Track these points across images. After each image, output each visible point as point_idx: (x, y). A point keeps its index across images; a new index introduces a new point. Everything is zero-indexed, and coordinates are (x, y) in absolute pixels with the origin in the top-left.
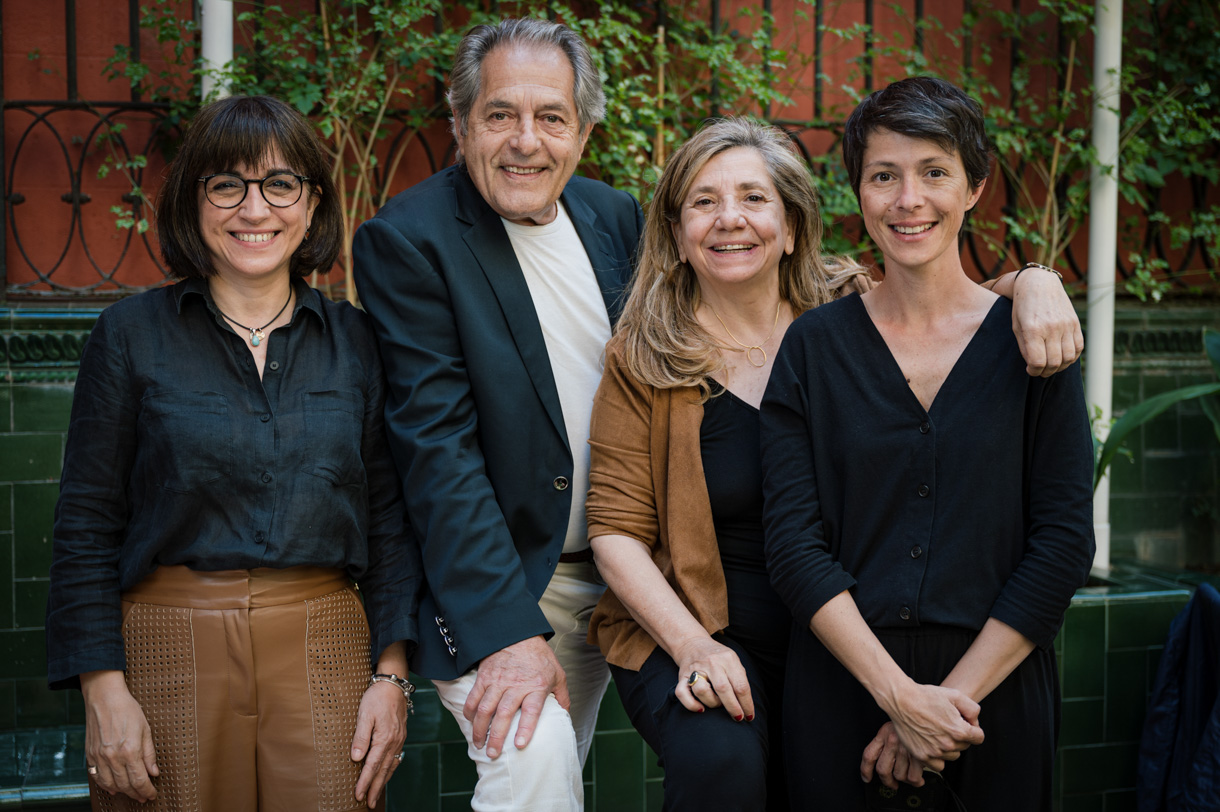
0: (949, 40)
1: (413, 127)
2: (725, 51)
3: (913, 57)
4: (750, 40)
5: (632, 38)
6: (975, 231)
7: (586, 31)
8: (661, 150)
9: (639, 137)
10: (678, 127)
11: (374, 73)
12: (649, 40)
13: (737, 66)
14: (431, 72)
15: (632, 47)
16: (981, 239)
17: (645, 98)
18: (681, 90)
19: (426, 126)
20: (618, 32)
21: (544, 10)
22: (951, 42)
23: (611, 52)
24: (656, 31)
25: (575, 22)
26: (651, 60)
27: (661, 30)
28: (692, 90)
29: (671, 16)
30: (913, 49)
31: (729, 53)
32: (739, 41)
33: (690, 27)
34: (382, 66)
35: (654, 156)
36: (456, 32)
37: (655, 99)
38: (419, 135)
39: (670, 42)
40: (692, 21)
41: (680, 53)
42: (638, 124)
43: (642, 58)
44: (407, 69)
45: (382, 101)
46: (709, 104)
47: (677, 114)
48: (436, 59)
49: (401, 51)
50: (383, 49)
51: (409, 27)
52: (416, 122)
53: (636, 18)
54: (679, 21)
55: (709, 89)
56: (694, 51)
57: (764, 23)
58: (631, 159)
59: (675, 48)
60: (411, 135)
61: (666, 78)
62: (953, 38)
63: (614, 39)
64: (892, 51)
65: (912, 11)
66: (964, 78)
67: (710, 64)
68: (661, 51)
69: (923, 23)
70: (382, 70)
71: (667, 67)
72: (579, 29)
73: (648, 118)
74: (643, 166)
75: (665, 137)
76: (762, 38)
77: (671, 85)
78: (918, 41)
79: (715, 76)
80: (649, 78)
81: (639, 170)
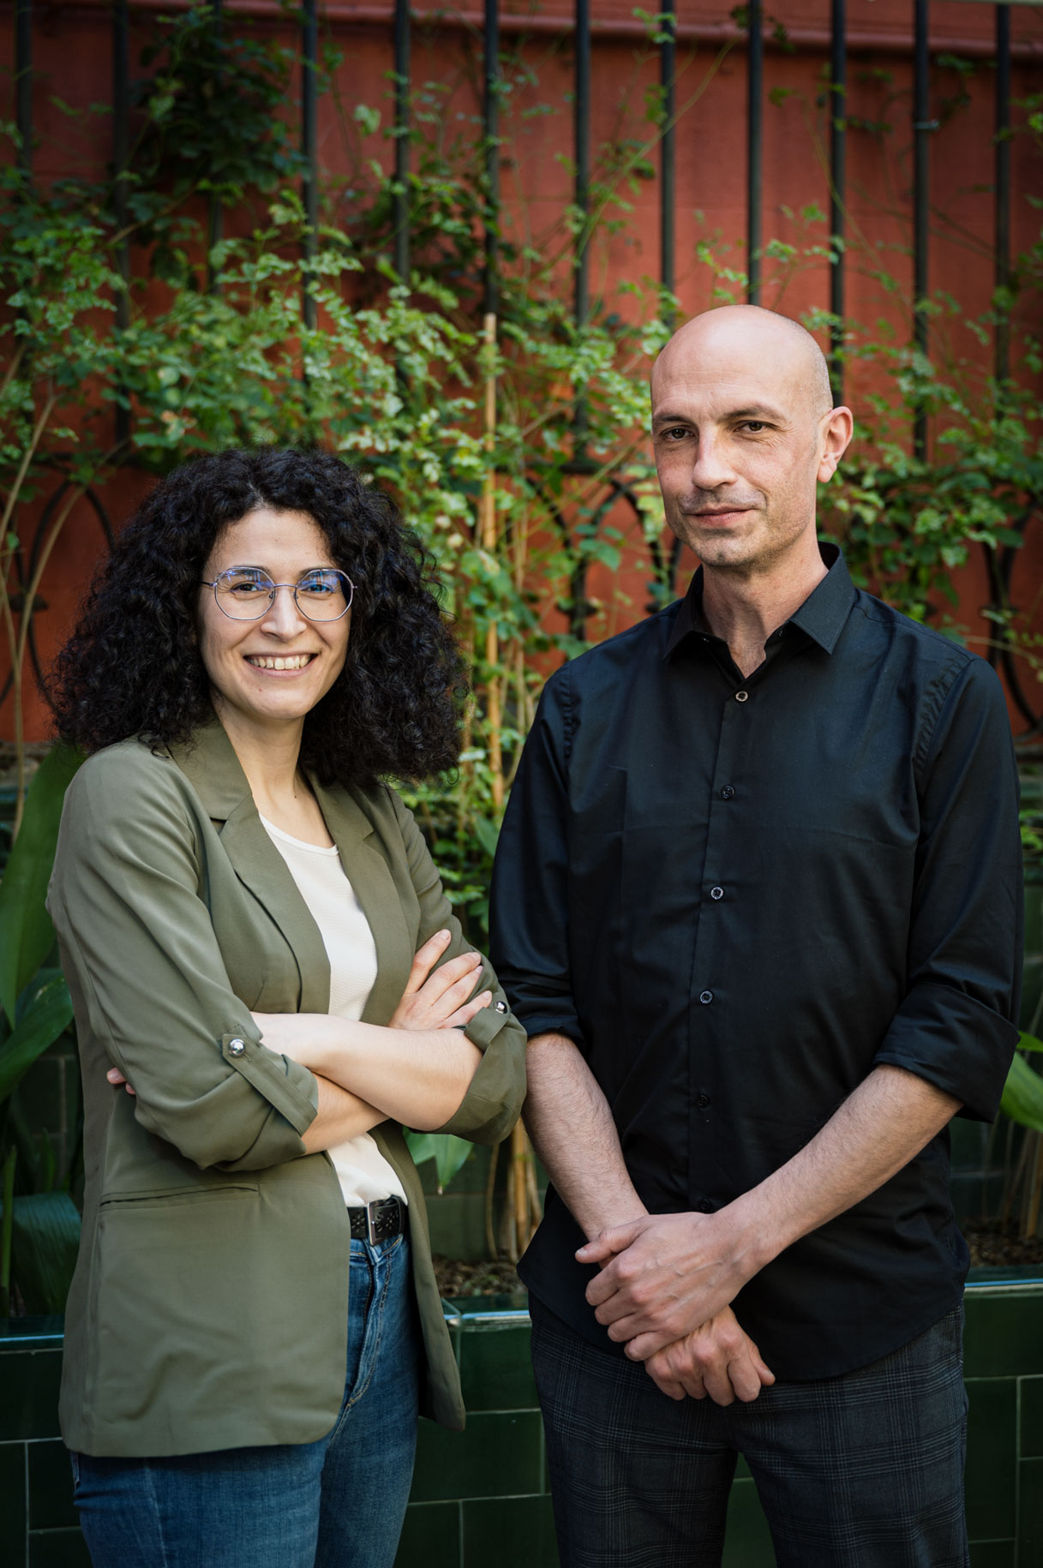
0: (971, 332)
1: (78, 484)
2: (597, 355)
3: (910, 361)
4: (639, 334)
5: (444, 338)
6: (1015, 650)
7: (366, 331)
8: (489, 522)
9: (454, 502)
10: (519, 482)
11: (15, 400)
12: (470, 340)
13: (617, 384)
14: (109, 395)
15: (440, 350)
16: (1025, 662)
17: (464, 440)
18: (524, 421)
19: (101, 481)
20: (419, 331)
21: (296, 294)
22: (974, 338)
23: (408, 360)
24: (481, 326)
25: (346, 316)
26: (473, 370)
27: (491, 320)
28: (541, 419)
29: (507, 296)
30: (912, 350)
31: (605, 360)
32: (621, 334)
33: (538, 315)
34: (28, 387)
35: (479, 532)
36: (151, 326)
37: (482, 441)
38: (90, 495)
39: (503, 338)
40: (541, 304)
41: (522, 356)
42: (455, 480)
43: (458, 369)
44: (68, 389)
45: (26, 444)
46: (569, 438)
47: (516, 460)
48: (117, 373)
49: (61, 360)
50: (29, 356)
51: (72, 327)
52: (86, 474)
53: (449, 299)
54: (521, 304)
55: (570, 414)
56: (546, 357)
57: (661, 306)
58: (440, 539)
59: (515, 350)
60: (77, 494)
61: (498, 398)
62: (978, 330)
63: (412, 339)
64: (874, 351)
65: (909, 283)
66: (997, 393)
67: (573, 377)
68: (490, 355)
69: (926, 305)
70: (27, 394)
71: (500, 381)
72: (353, 327)
73: (469, 468)
74: (460, 550)
75: (497, 502)
76: (658, 335)
77: (508, 408)
78: (919, 335)
79: (582, 393)
80: (470, 404)
81: (454, 555)
